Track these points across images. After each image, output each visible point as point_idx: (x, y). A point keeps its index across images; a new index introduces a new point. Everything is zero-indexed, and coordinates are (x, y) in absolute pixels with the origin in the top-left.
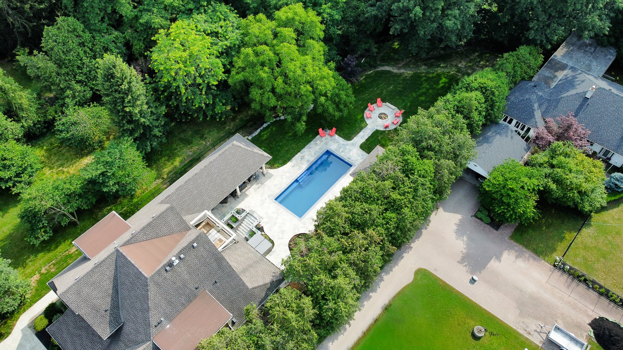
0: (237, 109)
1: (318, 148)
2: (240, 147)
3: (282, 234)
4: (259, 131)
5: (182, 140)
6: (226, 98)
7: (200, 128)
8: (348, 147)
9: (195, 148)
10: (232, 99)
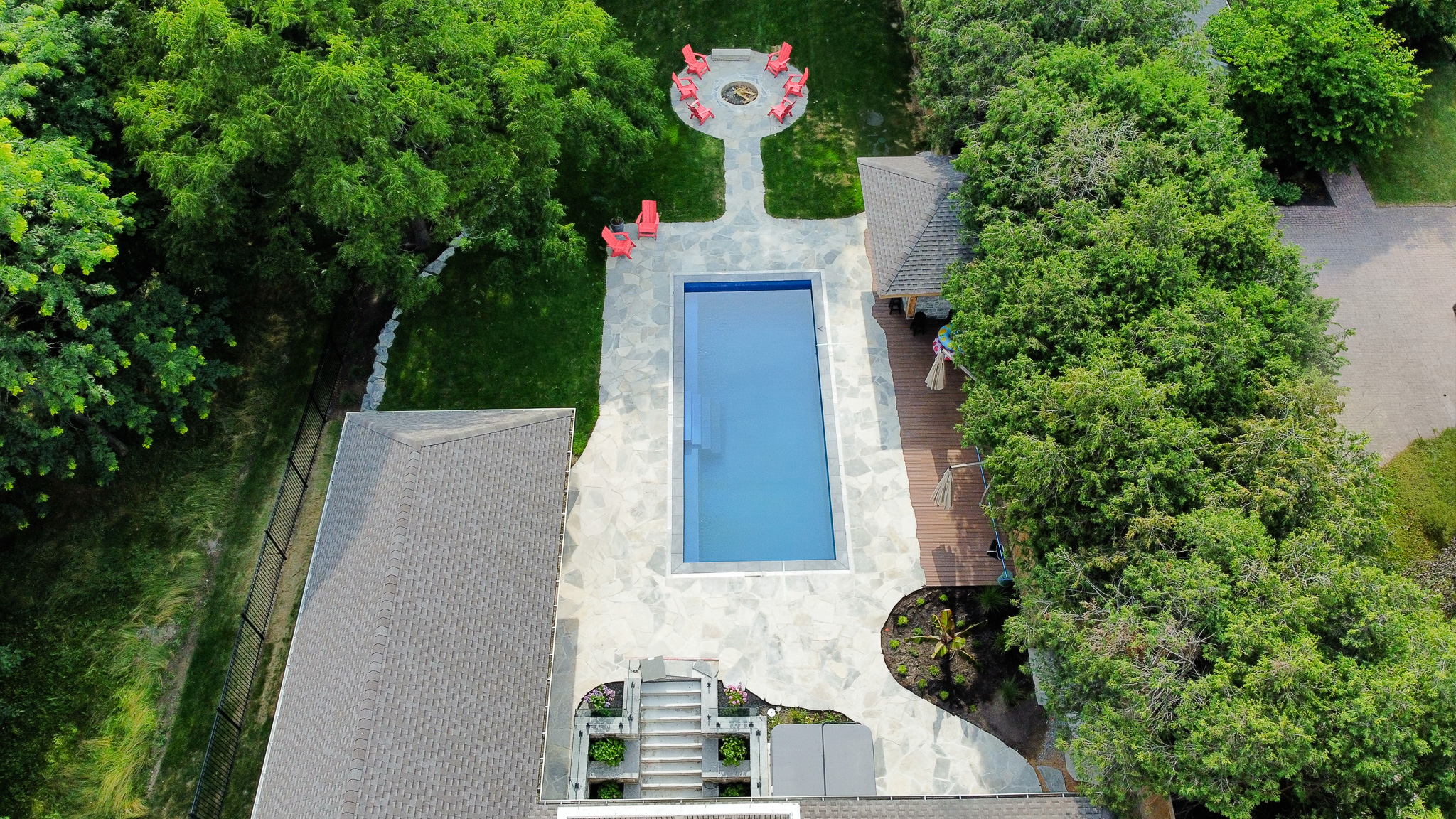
0: (233, 344)
1: (648, 296)
2: (449, 440)
3: (837, 658)
4: (379, 371)
5: (76, 608)
6: (164, 317)
7: (122, 511)
8: (736, 236)
9: (170, 601)
10: (197, 310)
